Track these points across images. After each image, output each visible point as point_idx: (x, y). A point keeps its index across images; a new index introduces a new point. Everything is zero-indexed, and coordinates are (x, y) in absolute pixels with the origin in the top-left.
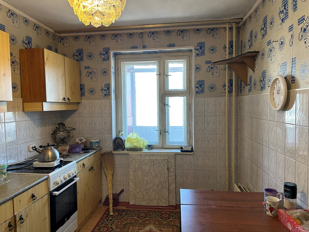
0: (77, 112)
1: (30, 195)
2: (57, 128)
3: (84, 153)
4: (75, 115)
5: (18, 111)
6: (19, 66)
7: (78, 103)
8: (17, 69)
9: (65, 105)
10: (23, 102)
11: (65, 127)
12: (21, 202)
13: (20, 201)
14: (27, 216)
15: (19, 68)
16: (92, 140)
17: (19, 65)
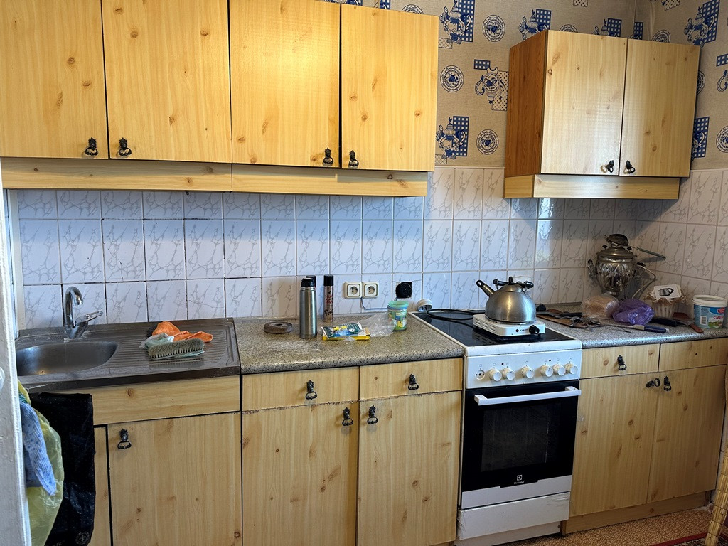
0: (674, 208)
1: (405, 377)
2: (605, 246)
3: (645, 330)
4: (670, 215)
5: (490, 196)
6: (505, 91)
7: (681, 180)
8: (498, 99)
9: (619, 185)
10: (506, 177)
11: (629, 249)
12: (380, 381)
13: (376, 378)
14: (390, 415)
15: (504, 94)
16: (701, 298)
17: (506, 86)
